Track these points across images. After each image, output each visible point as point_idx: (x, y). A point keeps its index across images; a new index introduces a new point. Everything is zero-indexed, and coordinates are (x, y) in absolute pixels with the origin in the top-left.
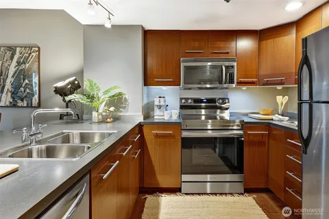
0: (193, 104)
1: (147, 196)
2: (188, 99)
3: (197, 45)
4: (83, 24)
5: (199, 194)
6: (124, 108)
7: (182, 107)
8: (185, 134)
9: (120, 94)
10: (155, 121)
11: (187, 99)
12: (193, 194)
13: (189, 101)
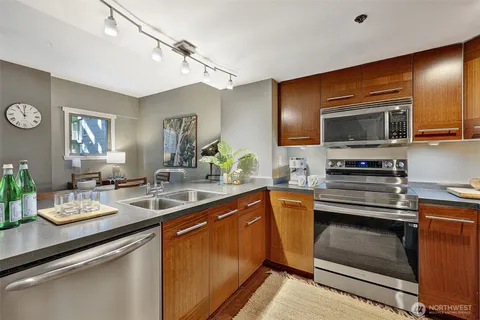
0: (344, 168)
1: (272, 271)
2: (337, 161)
3: (344, 89)
4: (221, 89)
5: (339, 291)
6: (254, 170)
7: (329, 172)
8: (319, 206)
9: (250, 155)
10: (290, 187)
11: (334, 162)
12: (330, 288)
13: (339, 164)
